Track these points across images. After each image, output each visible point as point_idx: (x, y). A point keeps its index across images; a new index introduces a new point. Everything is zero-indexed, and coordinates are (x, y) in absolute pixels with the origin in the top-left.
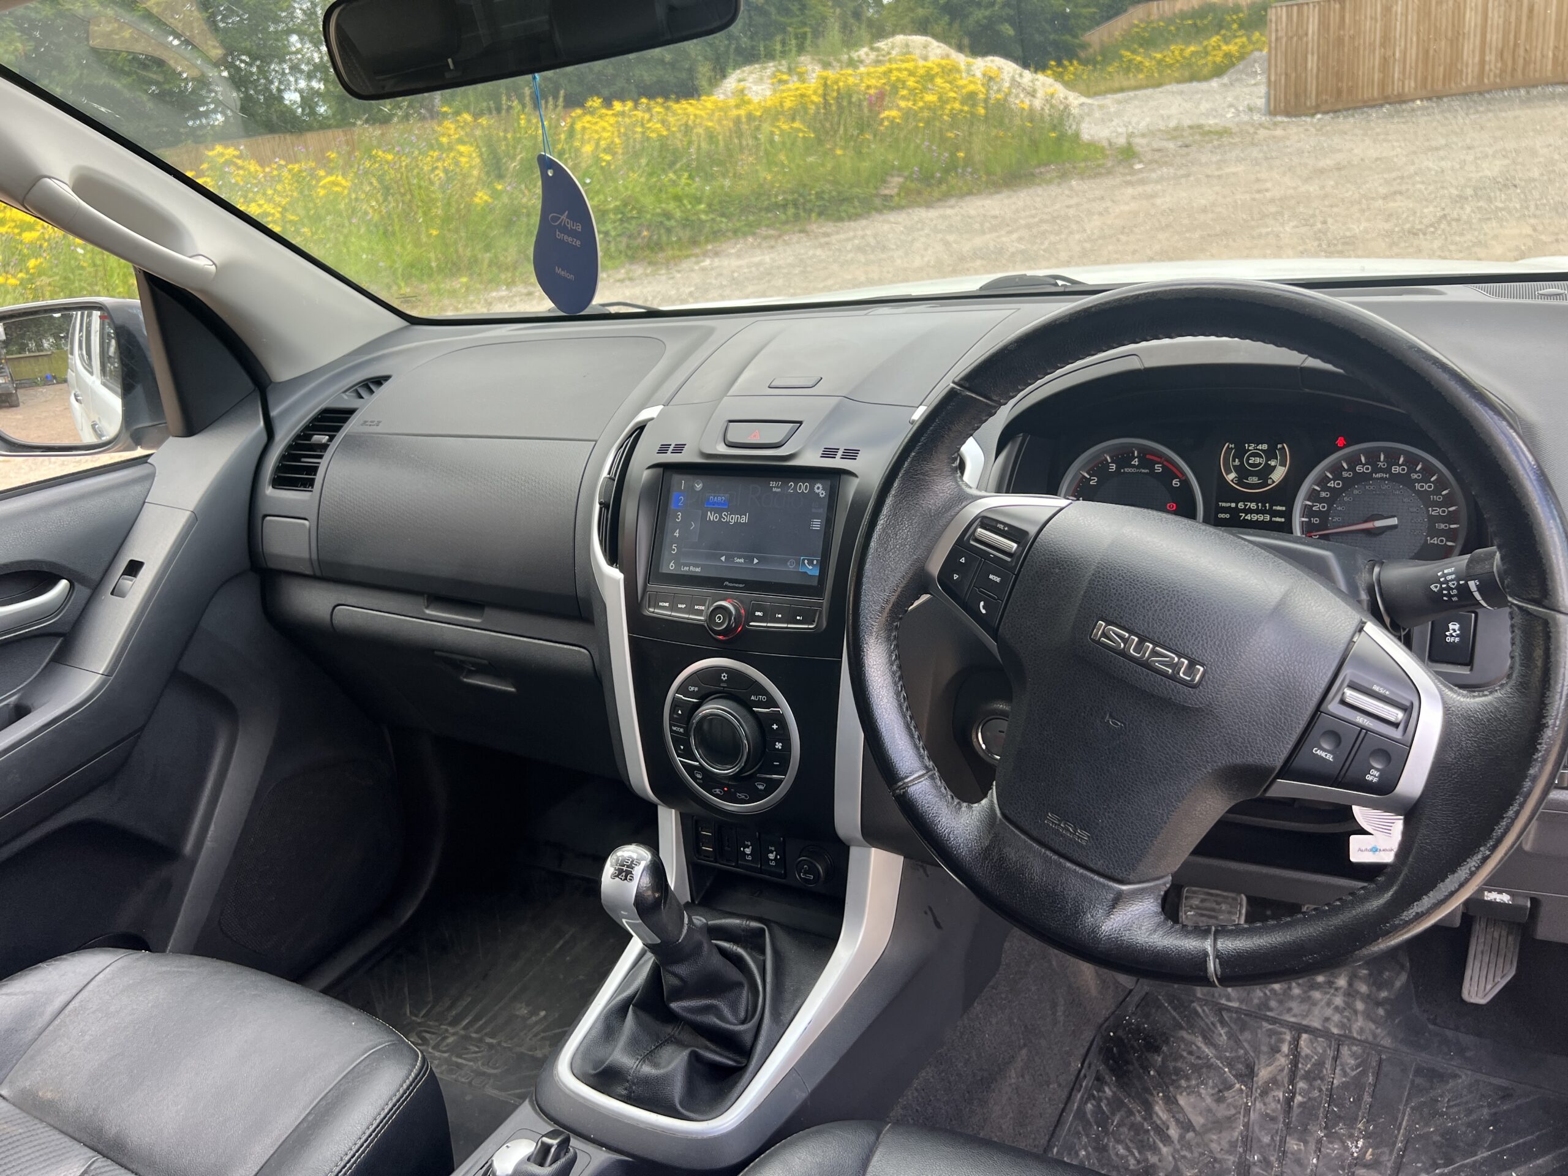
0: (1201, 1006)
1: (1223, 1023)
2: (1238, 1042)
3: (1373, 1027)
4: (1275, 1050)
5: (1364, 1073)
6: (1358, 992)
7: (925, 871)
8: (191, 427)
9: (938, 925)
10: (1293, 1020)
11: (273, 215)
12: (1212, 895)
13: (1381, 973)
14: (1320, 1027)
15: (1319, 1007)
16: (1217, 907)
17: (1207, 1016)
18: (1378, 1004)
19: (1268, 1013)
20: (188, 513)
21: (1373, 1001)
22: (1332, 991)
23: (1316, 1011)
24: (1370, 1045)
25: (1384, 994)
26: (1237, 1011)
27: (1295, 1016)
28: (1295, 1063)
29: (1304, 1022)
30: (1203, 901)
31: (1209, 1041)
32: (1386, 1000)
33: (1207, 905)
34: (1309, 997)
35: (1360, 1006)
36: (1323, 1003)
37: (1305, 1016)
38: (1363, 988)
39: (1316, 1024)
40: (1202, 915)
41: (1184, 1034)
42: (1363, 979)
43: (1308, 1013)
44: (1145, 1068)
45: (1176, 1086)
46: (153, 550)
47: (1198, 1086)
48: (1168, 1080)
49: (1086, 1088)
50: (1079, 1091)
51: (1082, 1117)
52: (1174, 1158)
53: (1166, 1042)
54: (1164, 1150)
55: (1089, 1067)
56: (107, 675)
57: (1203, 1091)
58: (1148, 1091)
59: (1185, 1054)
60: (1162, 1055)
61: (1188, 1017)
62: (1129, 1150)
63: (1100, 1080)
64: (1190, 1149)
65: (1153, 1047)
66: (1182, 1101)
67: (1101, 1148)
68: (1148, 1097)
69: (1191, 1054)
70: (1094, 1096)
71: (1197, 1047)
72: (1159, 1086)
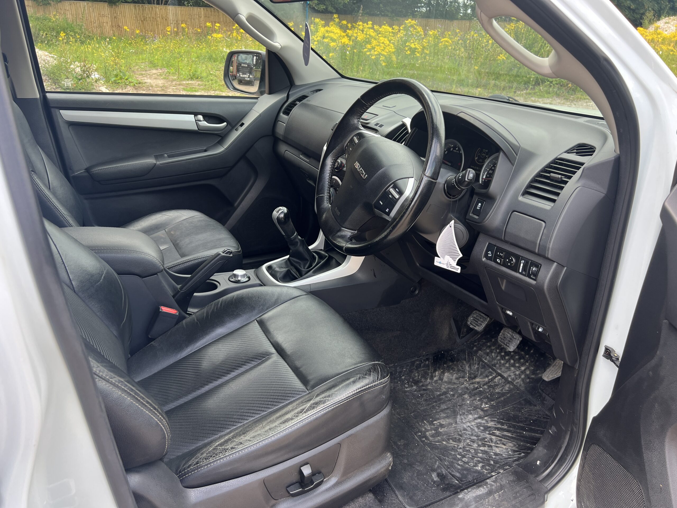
0: (476, 358)
1: (478, 364)
2: (478, 371)
3: (522, 383)
4: (487, 376)
5: (508, 393)
6: (525, 372)
7: (375, 258)
8: (270, 93)
9: (375, 276)
10: (500, 372)
11: (418, 49)
12: (480, 315)
13: (537, 370)
14: (506, 377)
15: (510, 372)
16: (480, 319)
17: (475, 361)
18: (529, 378)
19: (494, 367)
20: (259, 114)
21: (528, 376)
22: (518, 369)
23: (508, 373)
24: (516, 387)
25: (533, 376)
26: (486, 363)
27: (501, 371)
28: (489, 382)
29: (502, 374)
30: (477, 316)
31: (470, 366)
32: (532, 378)
33: (478, 318)
34: (510, 368)
35: (523, 376)
36: (512, 371)
37: (503, 372)
38: (528, 372)
39: (505, 375)
40: (474, 320)
41: (465, 362)
42: (530, 370)
43: (506, 372)
44: (444, 363)
45: (449, 371)
46: (248, 121)
47: (455, 374)
48: (448, 369)
49: (421, 359)
50: (418, 357)
51: (413, 363)
52: (429, 383)
53: (457, 361)
54: (429, 380)
55: (427, 355)
56: (226, 149)
57: (455, 375)
58: (439, 368)
59: (459, 366)
60: (453, 363)
61: (470, 359)
62: (419, 376)
63: (427, 359)
64: (436, 384)
65: (452, 361)
66: (446, 374)
67: (411, 371)
68: (438, 369)
69: (461, 367)
70: (421, 361)
71: (465, 366)
72: (444, 369)
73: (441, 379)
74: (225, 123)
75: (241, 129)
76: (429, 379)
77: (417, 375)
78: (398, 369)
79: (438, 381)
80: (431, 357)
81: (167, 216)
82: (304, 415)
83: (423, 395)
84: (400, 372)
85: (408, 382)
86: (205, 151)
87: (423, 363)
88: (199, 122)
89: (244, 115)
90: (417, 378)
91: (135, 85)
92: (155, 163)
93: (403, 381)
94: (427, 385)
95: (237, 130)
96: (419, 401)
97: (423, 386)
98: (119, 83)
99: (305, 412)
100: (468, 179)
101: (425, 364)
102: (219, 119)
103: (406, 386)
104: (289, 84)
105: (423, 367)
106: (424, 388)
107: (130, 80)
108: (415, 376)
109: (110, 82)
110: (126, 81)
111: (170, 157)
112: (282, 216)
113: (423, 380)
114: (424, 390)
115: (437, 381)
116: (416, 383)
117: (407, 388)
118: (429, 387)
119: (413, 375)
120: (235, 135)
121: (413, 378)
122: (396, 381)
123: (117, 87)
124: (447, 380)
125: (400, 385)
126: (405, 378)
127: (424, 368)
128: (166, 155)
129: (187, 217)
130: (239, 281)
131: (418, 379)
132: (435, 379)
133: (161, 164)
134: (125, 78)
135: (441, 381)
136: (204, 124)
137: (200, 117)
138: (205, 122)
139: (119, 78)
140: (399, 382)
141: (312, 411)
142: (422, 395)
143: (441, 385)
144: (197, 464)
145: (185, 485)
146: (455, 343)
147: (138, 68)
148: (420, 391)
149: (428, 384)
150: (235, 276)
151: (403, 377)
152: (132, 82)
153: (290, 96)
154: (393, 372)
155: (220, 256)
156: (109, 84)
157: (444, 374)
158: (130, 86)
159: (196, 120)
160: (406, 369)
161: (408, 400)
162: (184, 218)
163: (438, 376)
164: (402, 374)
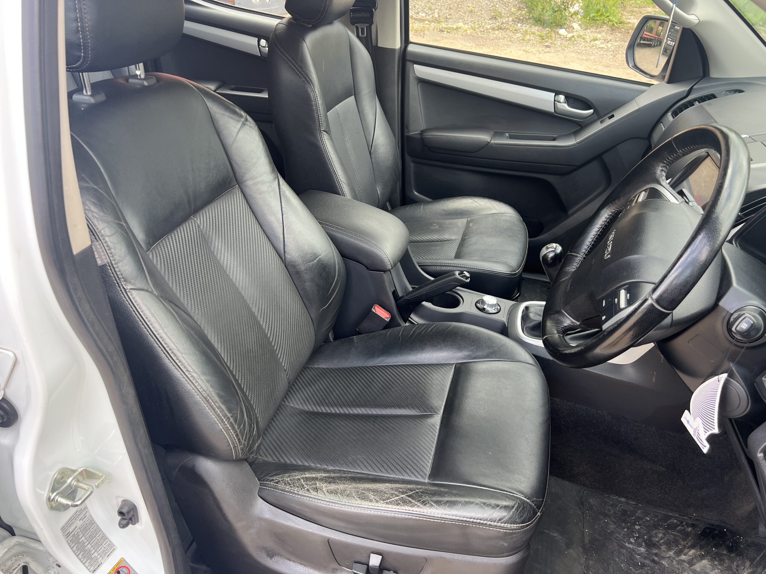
8: (670, 81)
20: (638, 108)
44: (716, 546)
45: (713, 559)
46: (619, 115)
47: (718, 569)
48: (714, 556)
49: (685, 519)
50: (679, 515)
51: (667, 518)
52: (669, 557)
53: (737, 555)
54: (671, 553)
55: (697, 520)
56: (578, 143)
57: (717, 571)
58: (701, 548)
59: (735, 563)
60: (728, 554)
61: (760, 564)
62: (662, 539)
63: (693, 526)
64: (678, 564)
65: (730, 550)
66: (705, 562)
67: (656, 526)
68: (698, 547)
69: (737, 566)
70: (682, 523)
71: (744, 569)
72: (708, 553)
73: (691, 563)
74: (592, 111)
75: (608, 122)
76: (673, 551)
77: (660, 535)
78: (639, 513)
79: (685, 564)
80: (702, 526)
81: (478, 203)
82: (384, 505)
83: (646, 566)
84: (639, 518)
85: (638, 538)
86: (554, 139)
87: (683, 526)
88: (558, 103)
89: (620, 104)
90: (657, 539)
91: (613, 24)
92: (488, 142)
93: (633, 532)
94: (664, 558)
95: (602, 122)
96: (630, 570)
97: (656, 555)
98: (597, 20)
99: (387, 503)
100: (736, 329)
101: (685, 529)
102: (585, 104)
103: (632, 540)
104: (701, 74)
105: (678, 532)
106: (656, 558)
107: (611, 18)
108: (657, 537)
109: (588, 18)
110: (605, 19)
111: (511, 137)
112: (551, 255)
113: (663, 548)
114: (653, 561)
115: (684, 561)
116: (650, 545)
117: (629, 544)
118: (664, 563)
119: (654, 532)
120: (597, 127)
121: (651, 536)
122: (623, 525)
123: (592, 25)
124: (698, 570)
125: (624, 534)
126: (639, 529)
127: (677, 534)
128: (507, 135)
129: (496, 212)
130: (484, 309)
131: (658, 542)
132: (683, 557)
133: (496, 144)
134: (606, 16)
135: (688, 565)
136: (564, 107)
137: (562, 98)
138: (566, 105)
139: (599, 14)
140: (626, 530)
141: (395, 507)
142: (643, 565)
143: (685, 571)
144: (277, 483)
145: (260, 495)
146: (755, 529)
147: (632, 3)
148: (645, 558)
149: (666, 558)
150: (483, 302)
151: (637, 527)
152: (612, 21)
153: (693, 92)
154: (628, 513)
155: (454, 277)
156: (585, 20)
157: (702, 559)
158: (607, 25)
159: (555, 100)
160: (651, 519)
161: (617, 559)
162: (494, 211)
163: (691, 556)
164: (640, 522)
